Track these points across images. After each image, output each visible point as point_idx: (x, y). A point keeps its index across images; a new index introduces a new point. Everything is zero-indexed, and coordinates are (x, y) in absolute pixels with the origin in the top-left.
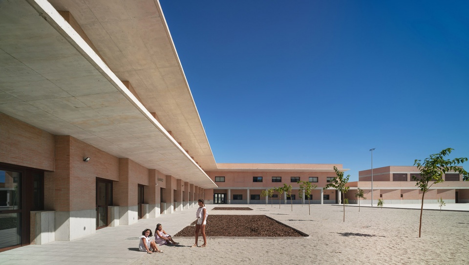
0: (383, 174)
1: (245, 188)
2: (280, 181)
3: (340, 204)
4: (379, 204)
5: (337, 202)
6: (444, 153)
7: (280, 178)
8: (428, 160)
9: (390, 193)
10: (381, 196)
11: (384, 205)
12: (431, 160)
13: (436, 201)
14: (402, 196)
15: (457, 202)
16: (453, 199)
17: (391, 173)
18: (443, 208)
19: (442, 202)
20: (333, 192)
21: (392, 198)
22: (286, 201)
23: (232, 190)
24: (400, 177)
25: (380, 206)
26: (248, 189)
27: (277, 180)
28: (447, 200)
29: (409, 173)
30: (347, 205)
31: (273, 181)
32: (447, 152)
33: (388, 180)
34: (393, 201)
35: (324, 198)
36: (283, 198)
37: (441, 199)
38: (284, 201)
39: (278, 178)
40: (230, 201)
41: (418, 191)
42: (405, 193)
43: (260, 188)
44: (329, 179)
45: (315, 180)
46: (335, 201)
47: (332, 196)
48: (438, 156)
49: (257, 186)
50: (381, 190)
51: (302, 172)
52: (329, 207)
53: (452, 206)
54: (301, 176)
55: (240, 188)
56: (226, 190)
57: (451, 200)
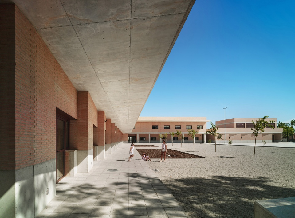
0: (230, 123)
1: (147, 133)
2: (169, 128)
3: (205, 143)
4: (229, 143)
5: (203, 142)
6: (265, 118)
7: (169, 126)
8: (258, 121)
9: (235, 136)
10: (229, 138)
11: (232, 144)
12: (259, 121)
13: (261, 141)
14: (241, 138)
15: (273, 142)
16: (271, 140)
17: (235, 122)
18: (265, 145)
19: (265, 142)
20: (200, 136)
21: (236, 139)
22: (172, 141)
23: (139, 134)
24: (240, 126)
25: (230, 144)
26: (149, 133)
27: (167, 128)
28: (268, 141)
29: (245, 123)
30: (210, 143)
31: (165, 128)
32: (266, 118)
33: (233, 127)
34: (236, 141)
35: (195, 139)
36: (171, 140)
37: (264, 140)
38: (171, 141)
39: (167, 126)
40: (138, 141)
41: (251, 134)
42: (243, 136)
43: (157, 133)
44: (198, 127)
45: (190, 127)
46: (202, 141)
47: (200, 138)
48: (262, 119)
49: (155, 132)
50: (229, 134)
51: (182, 123)
52: (199, 145)
53: (270, 144)
54: (182, 125)
55: (144, 133)
56: (135, 135)
57: (269, 141)
